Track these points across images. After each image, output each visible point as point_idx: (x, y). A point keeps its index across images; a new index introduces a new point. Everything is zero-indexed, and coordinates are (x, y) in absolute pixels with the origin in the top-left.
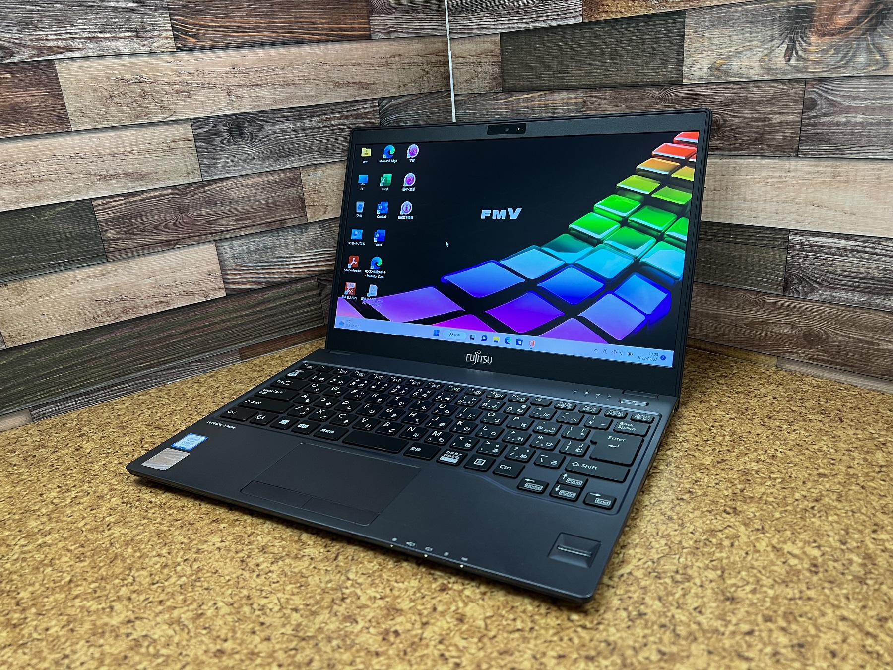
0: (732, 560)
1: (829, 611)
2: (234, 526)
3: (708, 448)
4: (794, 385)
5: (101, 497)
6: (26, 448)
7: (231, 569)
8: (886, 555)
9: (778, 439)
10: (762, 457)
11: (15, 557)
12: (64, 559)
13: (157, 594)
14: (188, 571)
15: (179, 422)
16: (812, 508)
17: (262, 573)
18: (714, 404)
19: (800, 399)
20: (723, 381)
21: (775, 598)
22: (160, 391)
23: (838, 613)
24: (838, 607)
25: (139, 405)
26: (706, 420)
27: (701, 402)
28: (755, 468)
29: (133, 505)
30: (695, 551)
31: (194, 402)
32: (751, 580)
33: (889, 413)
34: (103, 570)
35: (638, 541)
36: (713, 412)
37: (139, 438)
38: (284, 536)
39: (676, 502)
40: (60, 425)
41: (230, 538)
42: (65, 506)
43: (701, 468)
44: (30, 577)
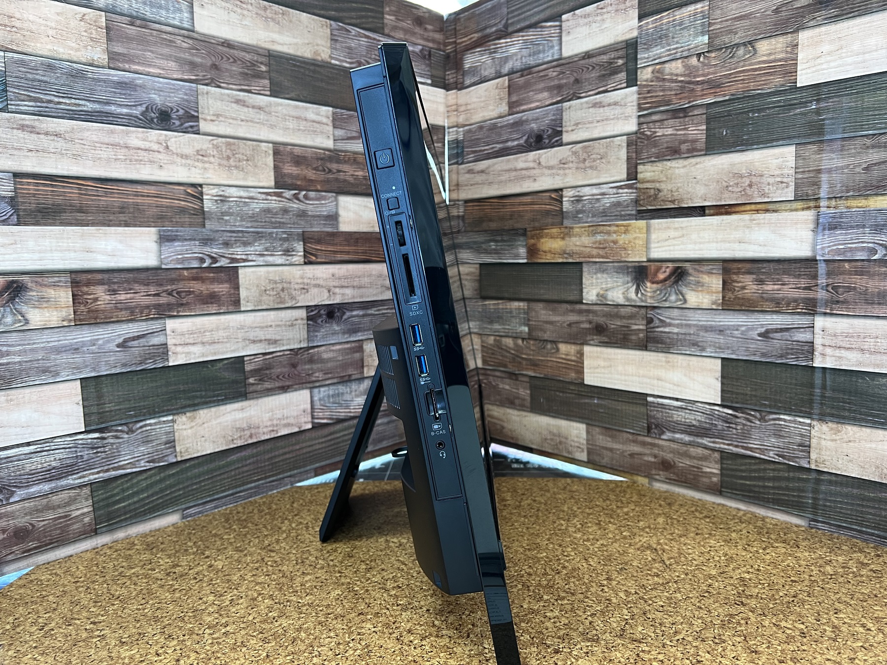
0: (749, 631)
1: (819, 656)
2: (379, 617)
3: (711, 564)
4: (759, 523)
5: (254, 599)
6: (162, 567)
7: (392, 645)
8: (846, 626)
9: (759, 559)
10: (750, 570)
11: (210, 641)
12: (252, 642)
13: (344, 661)
14: (360, 647)
15: (287, 547)
16: (793, 601)
17: (417, 646)
18: (707, 536)
19: (767, 533)
20: (708, 520)
21: (782, 651)
22: (256, 525)
23: (824, 657)
24: (823, 654)
25: (245, 535)
26: (704, 546)
27: (697, 534)
28: (748, 577)
29: (285, 604)
30: (723, 626)
31: (292, 534)
32: (765, 642)
33: (829, 542)
34: (289, 648)
35: (682, 620)
36: (707, 541)
37: (259, 558)
38: (422, 623)
39: (701, 598)
40: (182, 551)
41: (380, 625)
42: (227, 606)
43: (710, 577)
44: (232, 654)
